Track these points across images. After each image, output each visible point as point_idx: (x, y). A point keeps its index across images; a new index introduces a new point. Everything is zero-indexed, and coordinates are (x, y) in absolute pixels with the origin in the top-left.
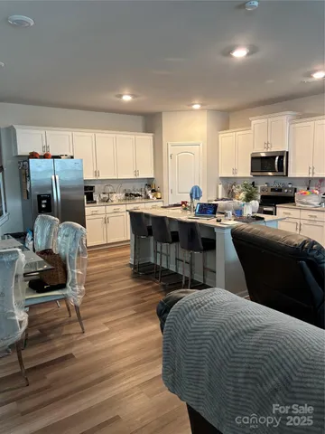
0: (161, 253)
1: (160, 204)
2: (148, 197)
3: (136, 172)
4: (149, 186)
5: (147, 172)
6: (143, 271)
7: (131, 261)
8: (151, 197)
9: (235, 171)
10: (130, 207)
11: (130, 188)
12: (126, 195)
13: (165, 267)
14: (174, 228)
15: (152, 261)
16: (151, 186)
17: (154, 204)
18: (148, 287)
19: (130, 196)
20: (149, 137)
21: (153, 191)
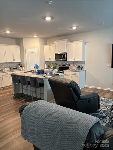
0: (24, 89)
1: (24, 71)
2: (19, 69)
3: (14, 60)
4: (19, 65)
5: (18, 60)
6: (18, 96)
7: (13, 93)
8: (20, 69)
9: (50, 59)
10: (12, 73)
11: (12, 65)
12: (10, 68)
13: (26, 94)
14: (29, 80)
15: (21, 92)
16: (20, 65)
17: (22, 71)
18: (19, 102)
19: (12, 69)
20: (18, 47)
21: (21, 66)
